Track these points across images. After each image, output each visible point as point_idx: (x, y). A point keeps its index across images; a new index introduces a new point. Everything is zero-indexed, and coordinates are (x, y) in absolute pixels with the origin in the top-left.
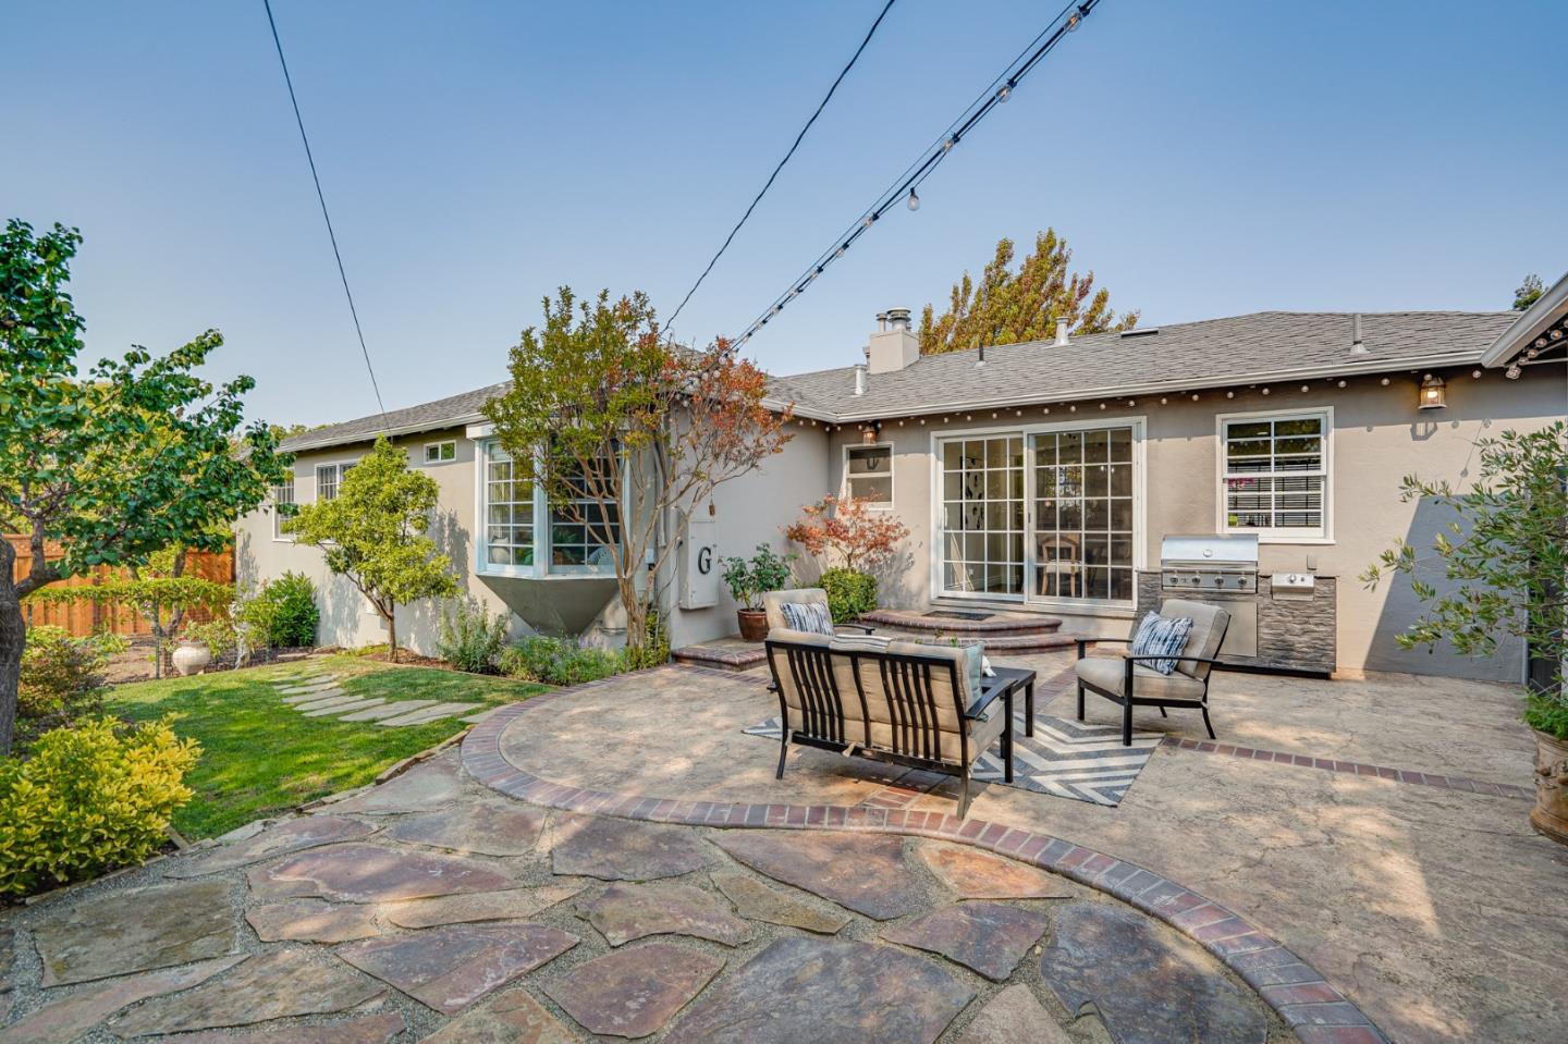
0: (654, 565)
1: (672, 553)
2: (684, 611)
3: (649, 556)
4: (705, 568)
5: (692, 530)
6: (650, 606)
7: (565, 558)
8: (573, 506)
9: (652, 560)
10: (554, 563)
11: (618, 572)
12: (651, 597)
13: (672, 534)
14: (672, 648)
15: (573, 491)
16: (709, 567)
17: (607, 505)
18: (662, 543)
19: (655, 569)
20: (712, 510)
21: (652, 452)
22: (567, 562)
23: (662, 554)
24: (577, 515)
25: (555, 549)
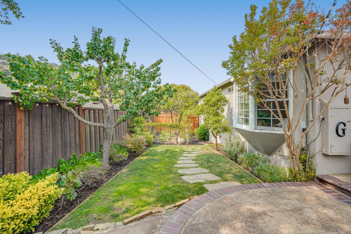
0: (306, 129)
1: (317, 124)
2: (325, 155)
3: (303, 125)
4: (341, 133)
5: (331, 112)
6: (303, 149)
7: (262, 123)
8: (264, 102)
9: (305, 127)
10: (258, 125)
11: (285, 131)
12: (304, 145)
13: (317, 113)
14: (317, 174)
15: (264, 96)
16: (344, 133)
17: (279, 102)
18: (311, 118)
19: (306, 131)
20: (346, 101)
21: (304, 74)
22: (263, 125)
23: (311, 124)
24: (265, 106)
25: (258, 119)
